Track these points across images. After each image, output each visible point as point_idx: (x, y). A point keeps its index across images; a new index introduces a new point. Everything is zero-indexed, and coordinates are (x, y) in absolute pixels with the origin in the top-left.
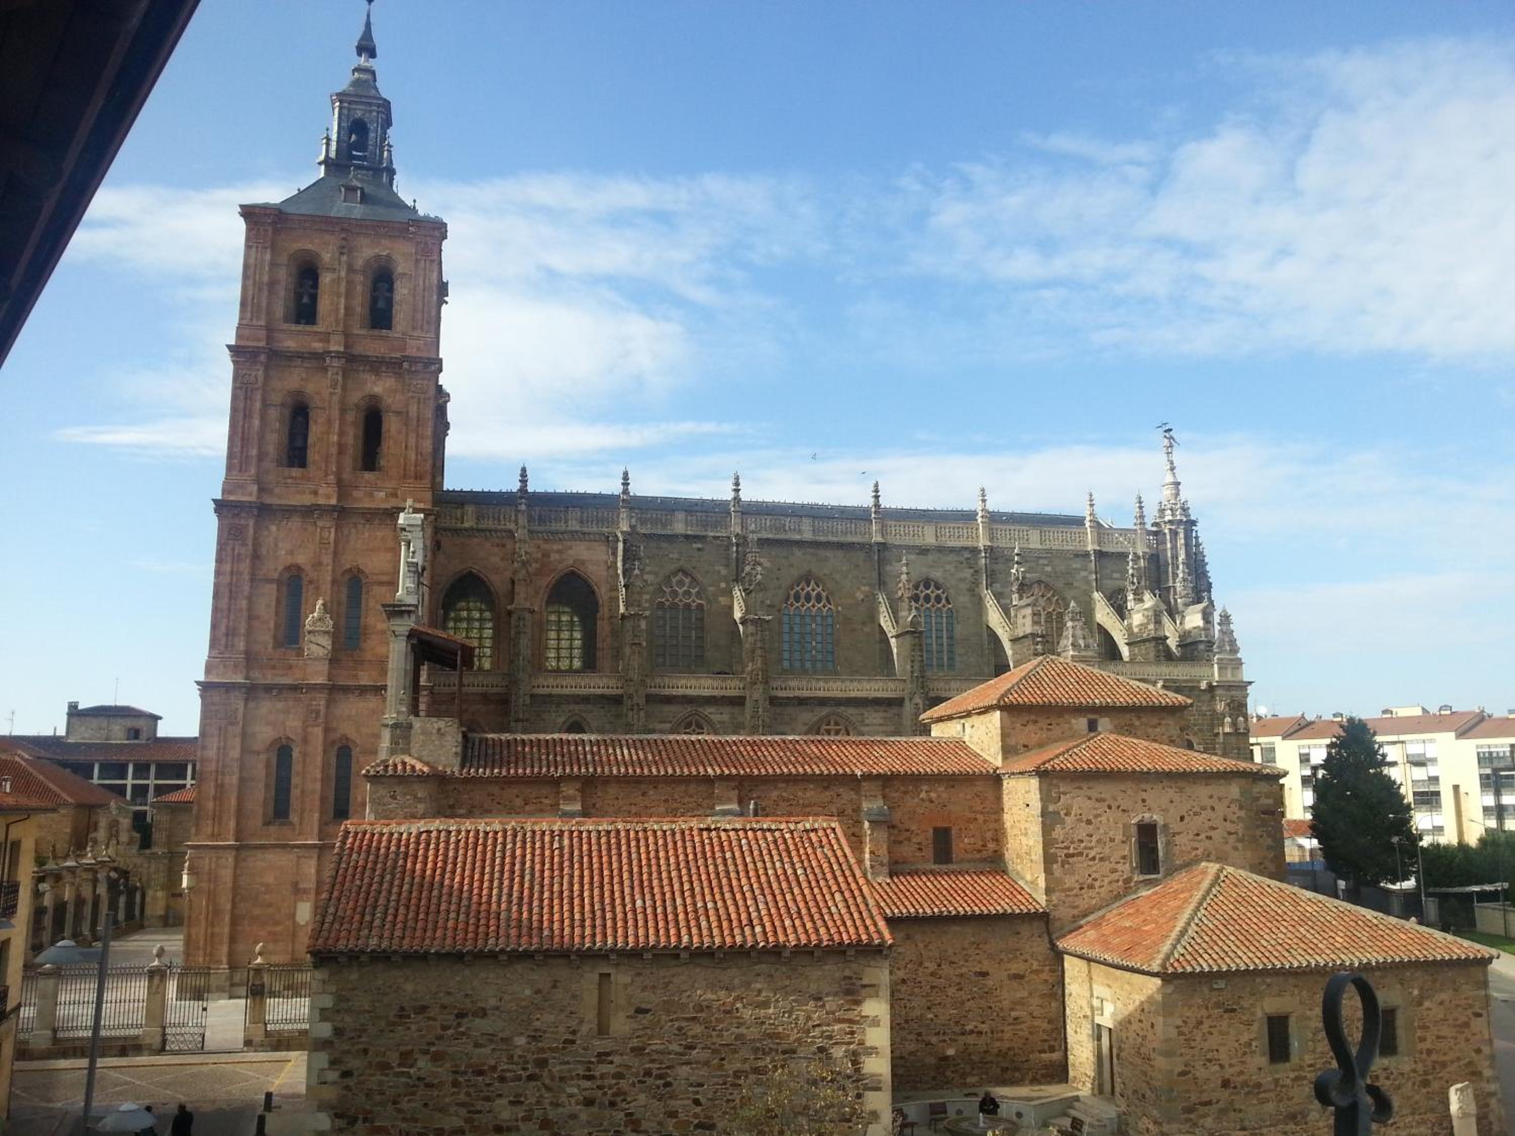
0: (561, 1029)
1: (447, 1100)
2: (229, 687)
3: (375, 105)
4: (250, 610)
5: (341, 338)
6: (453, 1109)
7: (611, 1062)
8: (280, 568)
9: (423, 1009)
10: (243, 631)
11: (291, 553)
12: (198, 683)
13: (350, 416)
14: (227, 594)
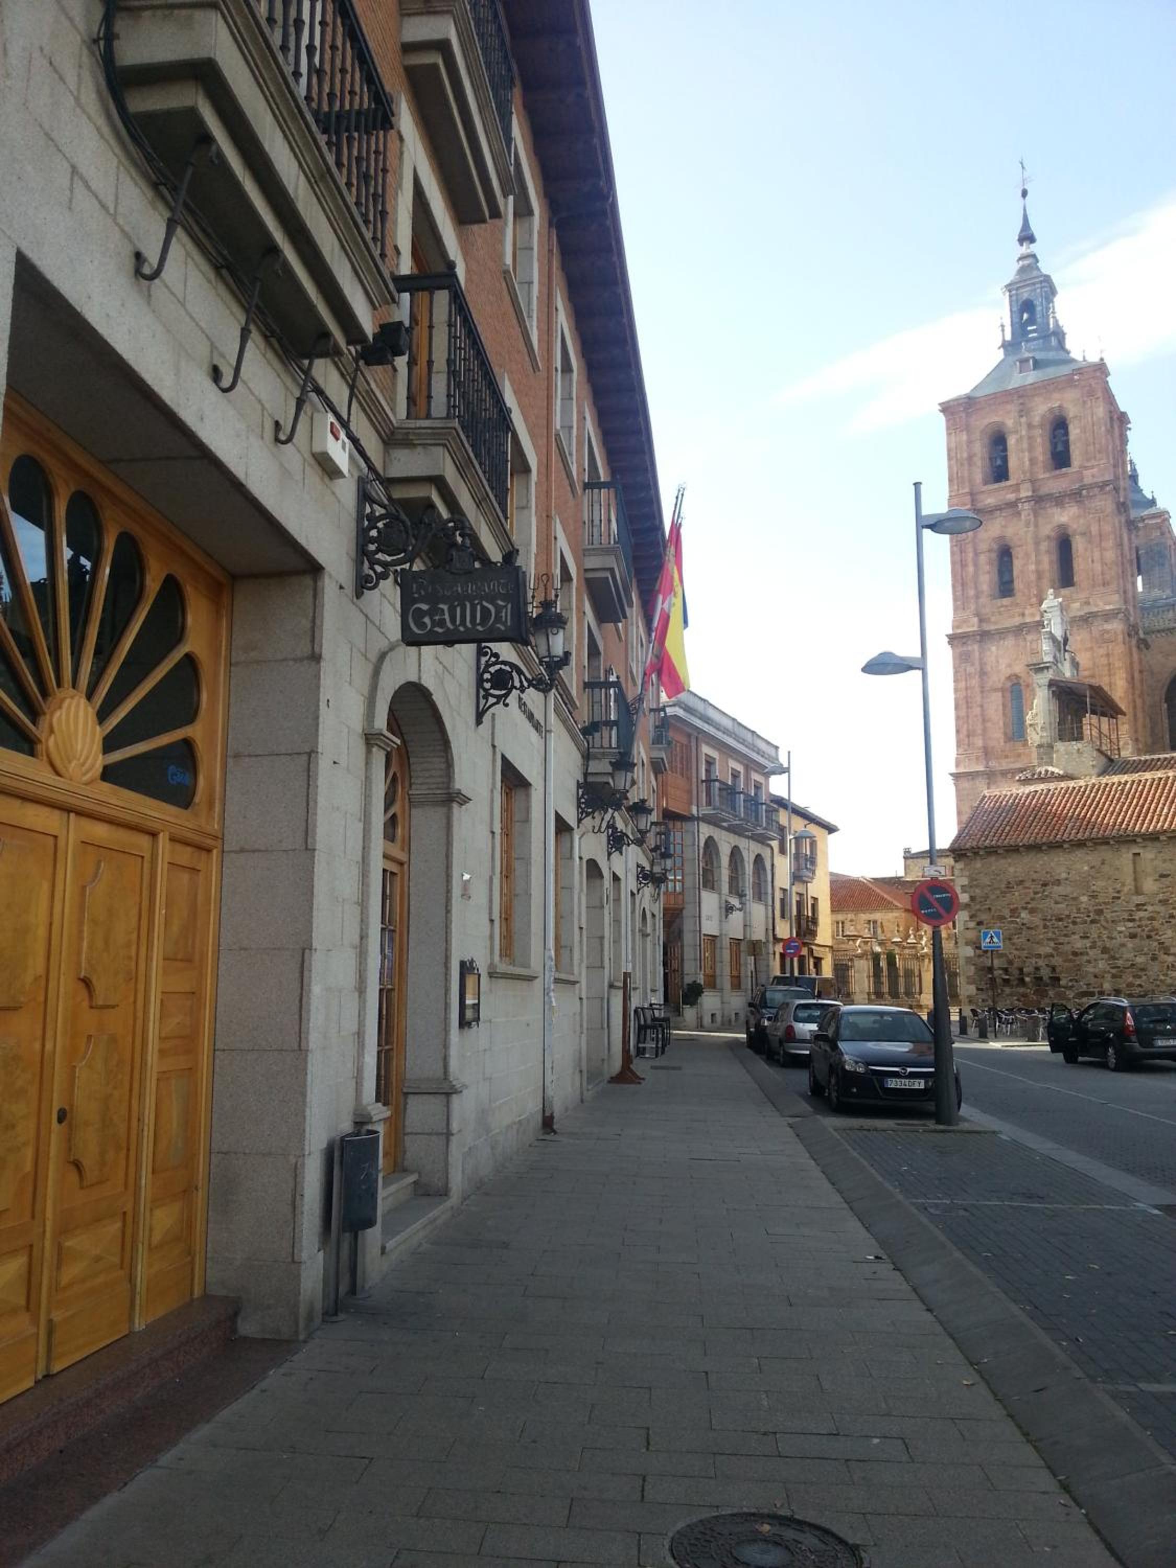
0: (1110, 890)
1: (1041, 937)
2: (972, 776)
3: (1037, 283)
4: (982, 715)
5: (1028, 485)
6: (1045, 942)
7: (1146, 910)
8: (1003, 679)
9: (1021, 882)
10: (980, 732)
11: (1009, 666)
12: (951, 774)
13: (1044, 546)
14: (964, 706)
